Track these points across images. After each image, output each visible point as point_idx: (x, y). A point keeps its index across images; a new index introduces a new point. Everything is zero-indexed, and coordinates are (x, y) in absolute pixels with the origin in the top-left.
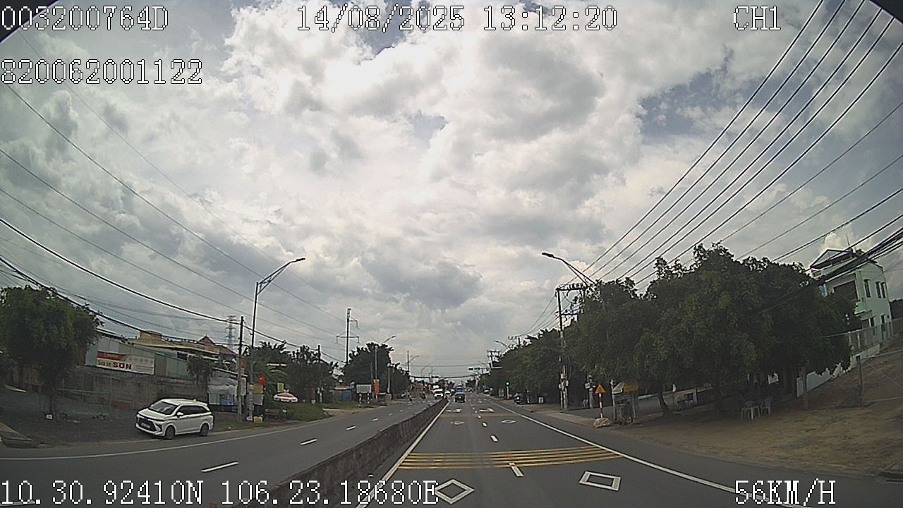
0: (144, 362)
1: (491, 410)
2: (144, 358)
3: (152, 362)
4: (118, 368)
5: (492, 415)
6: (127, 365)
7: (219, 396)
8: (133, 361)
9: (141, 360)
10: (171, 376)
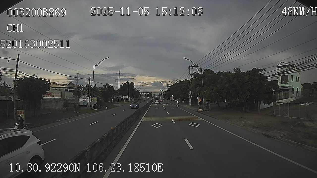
0: (58, 94)
1: (167, 104)
2: (58, 93)
3: (61, 94)
4: (50, 97)
5: (167, 106)
6: (52, 96)
7: (83, 103)
8: (54, 94)
9: (57, 94)
10: (67, 97)
